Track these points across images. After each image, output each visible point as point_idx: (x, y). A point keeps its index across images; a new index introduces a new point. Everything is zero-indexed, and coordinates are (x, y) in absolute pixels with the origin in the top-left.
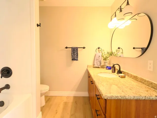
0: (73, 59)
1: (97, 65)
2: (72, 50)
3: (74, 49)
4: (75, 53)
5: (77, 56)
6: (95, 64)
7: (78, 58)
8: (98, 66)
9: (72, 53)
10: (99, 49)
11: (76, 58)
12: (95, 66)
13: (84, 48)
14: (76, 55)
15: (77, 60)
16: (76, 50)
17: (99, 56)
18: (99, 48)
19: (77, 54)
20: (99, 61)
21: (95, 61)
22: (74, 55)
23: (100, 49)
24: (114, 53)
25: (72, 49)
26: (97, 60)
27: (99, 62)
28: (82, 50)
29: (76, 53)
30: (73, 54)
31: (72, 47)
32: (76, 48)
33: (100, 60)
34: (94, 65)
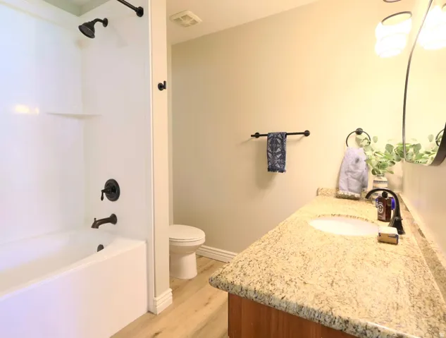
0: (272, 169)
1: (350, 190)
2: (269, 141)
3: (273, 137)
4: (276, 149)
5: (283, 157)
6: (343, 185)
7: (284, 164)
8: (353, 194)
9: (268, 151)
10: (359, 136)
11: (280, 164)
12: (341, 192)
13: (307, 134)
14: (278, 156)
15: (282, 171)
16: (279, 141)
17: (357, 160)
18: (359, 132)
19: (283, 152)
20: (356, 175)
21: (343, 177)
22: (274, 155)
23: (363, 136)
24: (417, 147)
25: (268, 139)
26: (349, 174)
27: (355, 181)
28: (299, 140)
29: (279, 150)
30: (272, 153)
31: (270, 134)
32: (279, 136)
33: (360, 171)
34: (338, 189)
